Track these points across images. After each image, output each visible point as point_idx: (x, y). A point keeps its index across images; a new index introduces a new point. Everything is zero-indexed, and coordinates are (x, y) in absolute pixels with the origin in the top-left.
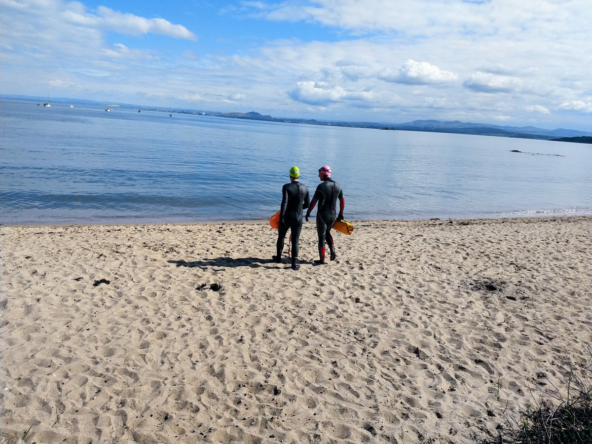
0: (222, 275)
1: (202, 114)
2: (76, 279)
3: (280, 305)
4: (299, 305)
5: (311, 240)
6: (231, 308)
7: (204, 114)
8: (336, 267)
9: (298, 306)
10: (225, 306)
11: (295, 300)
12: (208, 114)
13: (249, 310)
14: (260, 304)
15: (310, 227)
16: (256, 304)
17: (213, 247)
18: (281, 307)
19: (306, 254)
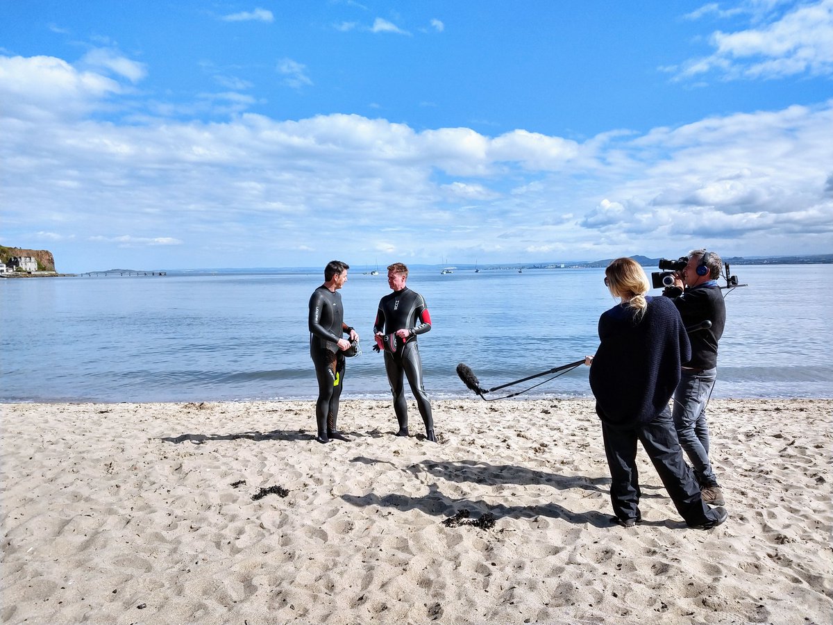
0: (513, 495)
1: (560, 267)
2: (233, 485)
3: (651, 593)
4: (710, 600)
5: (741, 430)
6: (507, 585)
7: (563, 266)
8: (815, 492)
9: (704, 602)
10: (492, 578)
11: (695, 580)
12: (569, 266)
13: (554, 597)
14: (589, 583)
15: (739, 409)
16: (576, 584)
17: (519, 435)
18: (652, 602)
19: (731, 458)
